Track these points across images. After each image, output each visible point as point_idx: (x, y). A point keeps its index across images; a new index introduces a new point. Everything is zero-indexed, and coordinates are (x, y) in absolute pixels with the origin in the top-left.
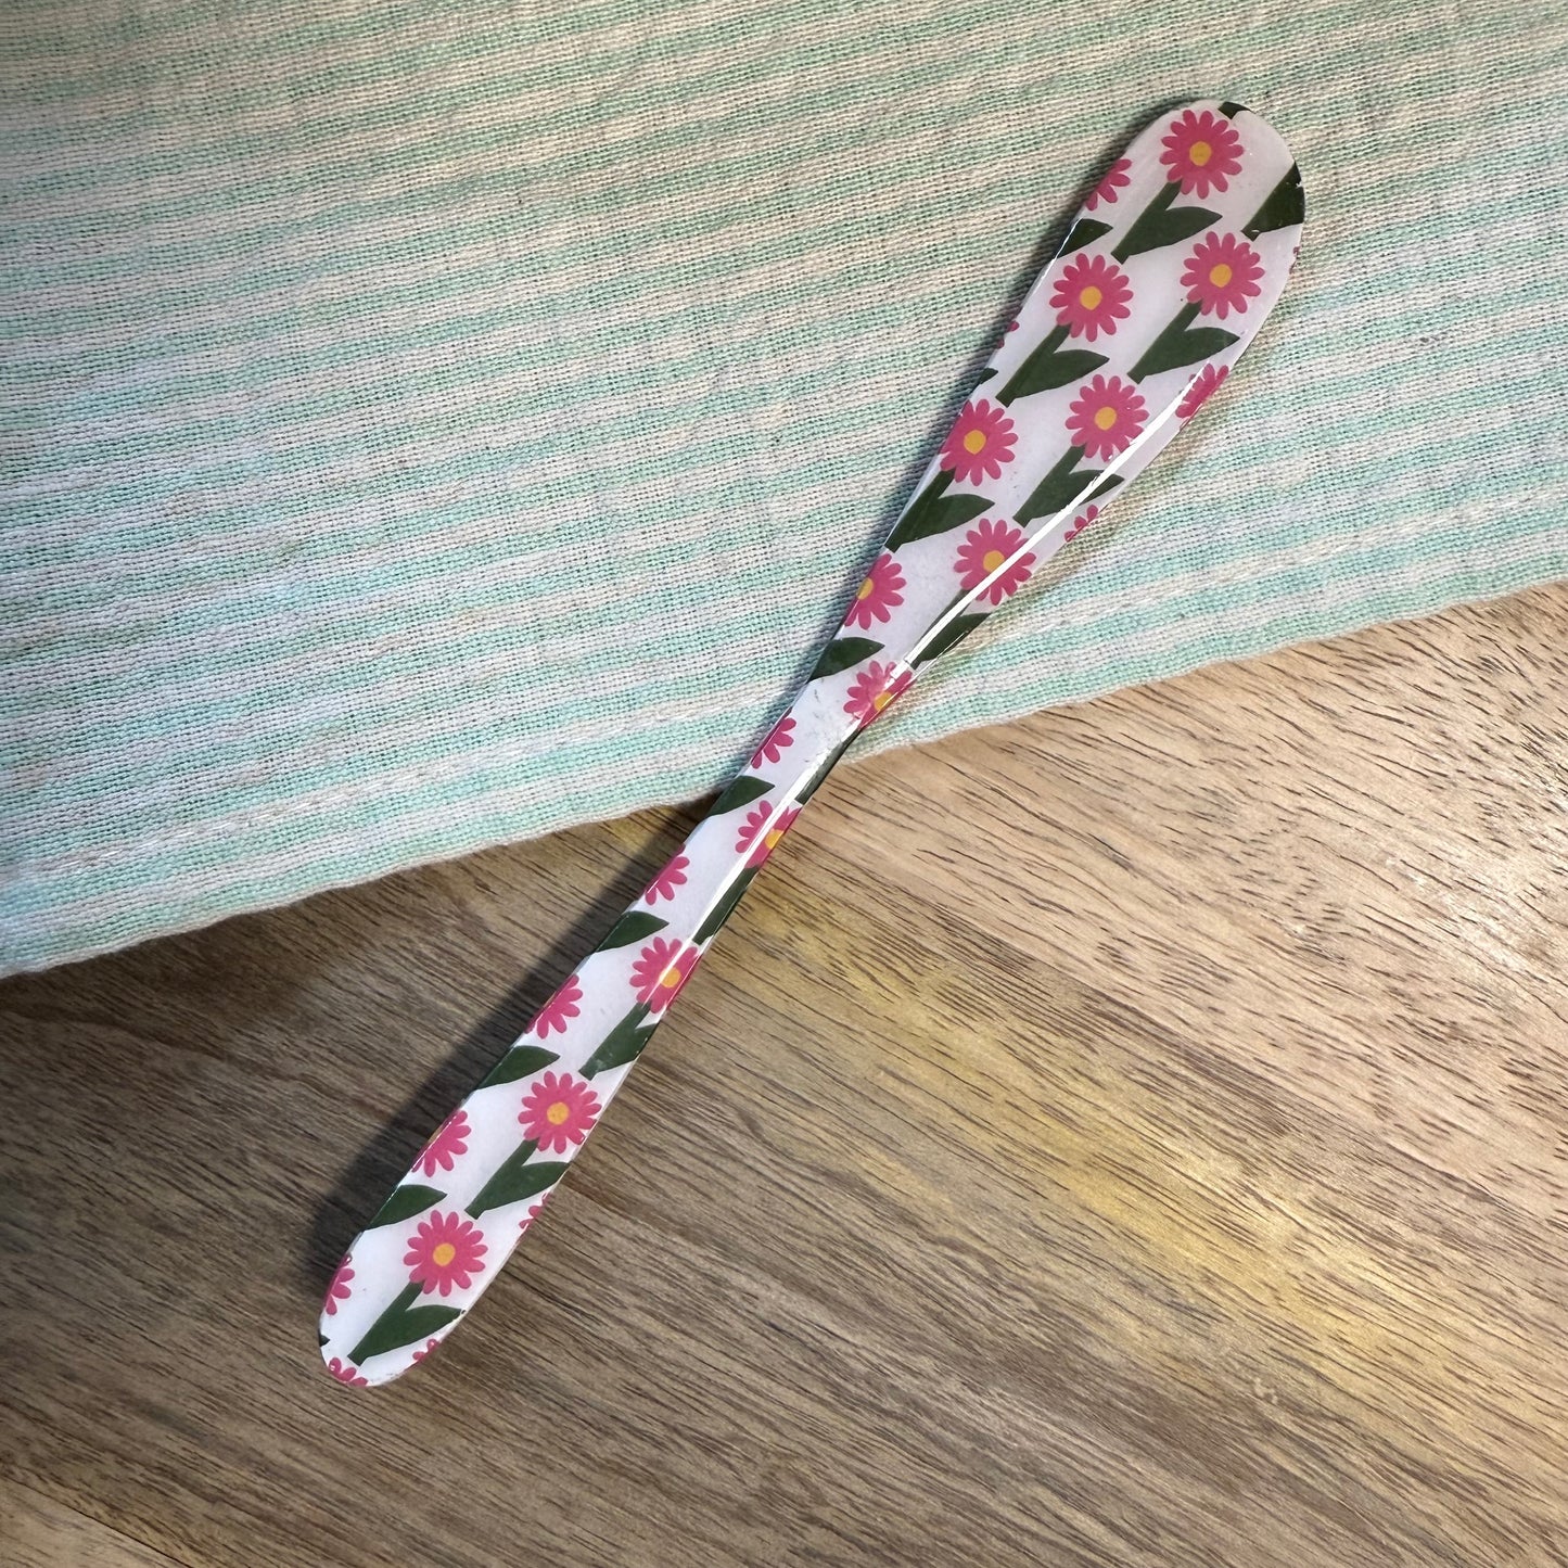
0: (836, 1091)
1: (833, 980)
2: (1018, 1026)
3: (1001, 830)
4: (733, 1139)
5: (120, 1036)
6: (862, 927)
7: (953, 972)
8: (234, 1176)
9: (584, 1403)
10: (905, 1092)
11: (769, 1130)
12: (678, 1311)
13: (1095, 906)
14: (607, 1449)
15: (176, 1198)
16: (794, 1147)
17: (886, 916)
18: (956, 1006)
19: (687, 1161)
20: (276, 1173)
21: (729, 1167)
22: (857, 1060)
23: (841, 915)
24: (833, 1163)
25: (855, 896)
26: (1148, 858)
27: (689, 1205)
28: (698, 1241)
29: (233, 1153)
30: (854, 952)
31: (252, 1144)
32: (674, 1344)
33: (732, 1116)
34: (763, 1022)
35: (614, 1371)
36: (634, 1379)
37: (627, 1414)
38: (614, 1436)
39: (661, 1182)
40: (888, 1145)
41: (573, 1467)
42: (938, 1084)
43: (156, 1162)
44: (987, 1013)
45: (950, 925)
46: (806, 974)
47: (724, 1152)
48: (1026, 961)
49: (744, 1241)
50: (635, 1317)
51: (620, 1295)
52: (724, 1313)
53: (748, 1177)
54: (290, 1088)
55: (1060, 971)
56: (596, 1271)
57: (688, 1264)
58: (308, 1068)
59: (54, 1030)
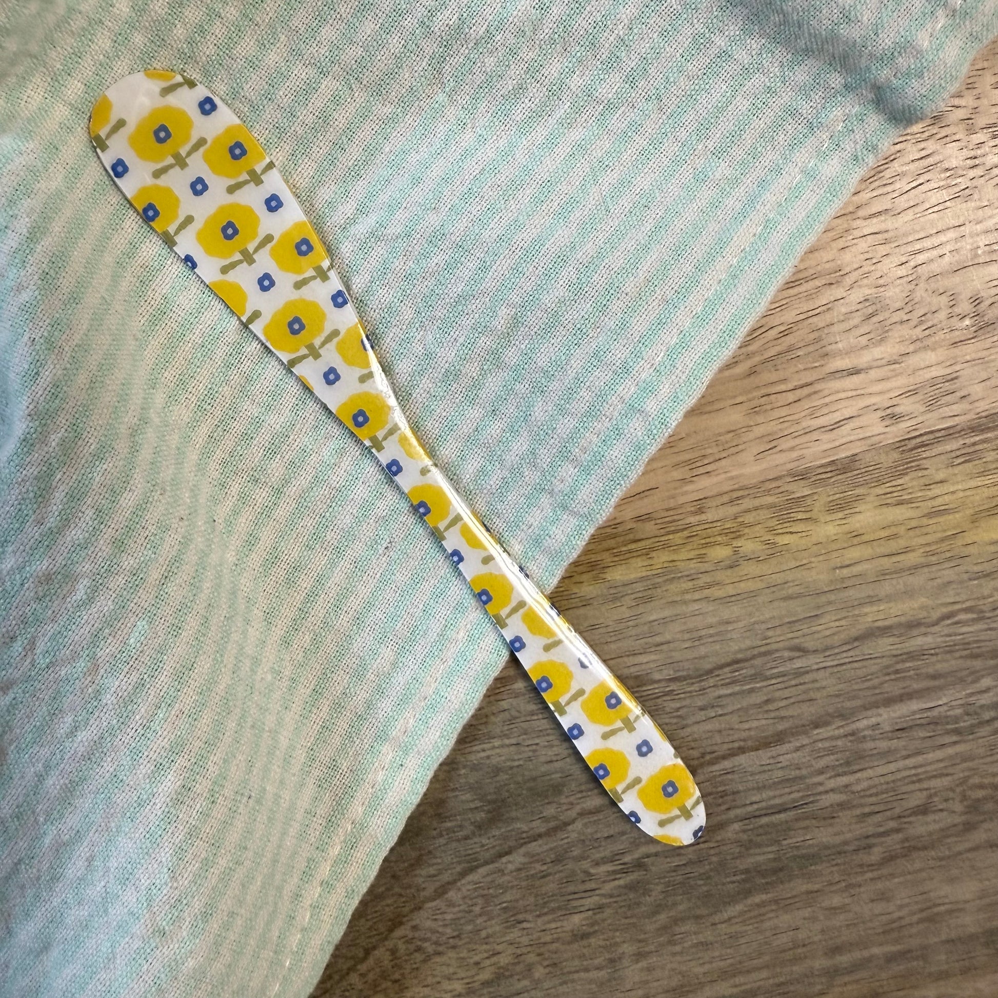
0: (823, 599)
1: (774, 551)
2: (879, 491)
3: (784, 412)
4: (798, 664)
5: (482, 871)
6: (764, 514)
7: (825, 496)
8: (593, 885)
9: (846, 843)
10: (856, 570)
11: (810, 644)
12: (848, 763)
13: (863, 403)
14: (876, 855)
15: (576, 919)
16: (829, 642)
17: (769, 500)
18: (841, 509)
19: (786, 693)
20: (609, 867)
21: (807, 678)
22: (819, 576)
23: (749, 518)
24: (854, 632)
25: (747, 503)
26: (864, 359)
27: (808, 712)
28: (826, 724)
29: (581, 876)
30: (771, 530)
31: (585, 864)
32: (862, 779)
33: (786, 654)
34: (760, 599)
35: (845, 817)
36: (858, 812)
37: (871, 830)
38: (874, 845)
39: (783, 713)
40: (872, 600)
41: (869, 875)
42: (867, 551)
43: (553, 911)
44: (859, 498)
45: (802, 476)
46: (758, 560)
47: (799, 673)
48: (853, 458)
49: (848, 704)
50: (831, 784)
51: (816, 780)
52: (870, 745)
53: (821, 674)
54: (578, 825)
55: (873, 448)
56: (795, 779)
57: (832, 738)
58: (577, 809)
59: (452, 894)
